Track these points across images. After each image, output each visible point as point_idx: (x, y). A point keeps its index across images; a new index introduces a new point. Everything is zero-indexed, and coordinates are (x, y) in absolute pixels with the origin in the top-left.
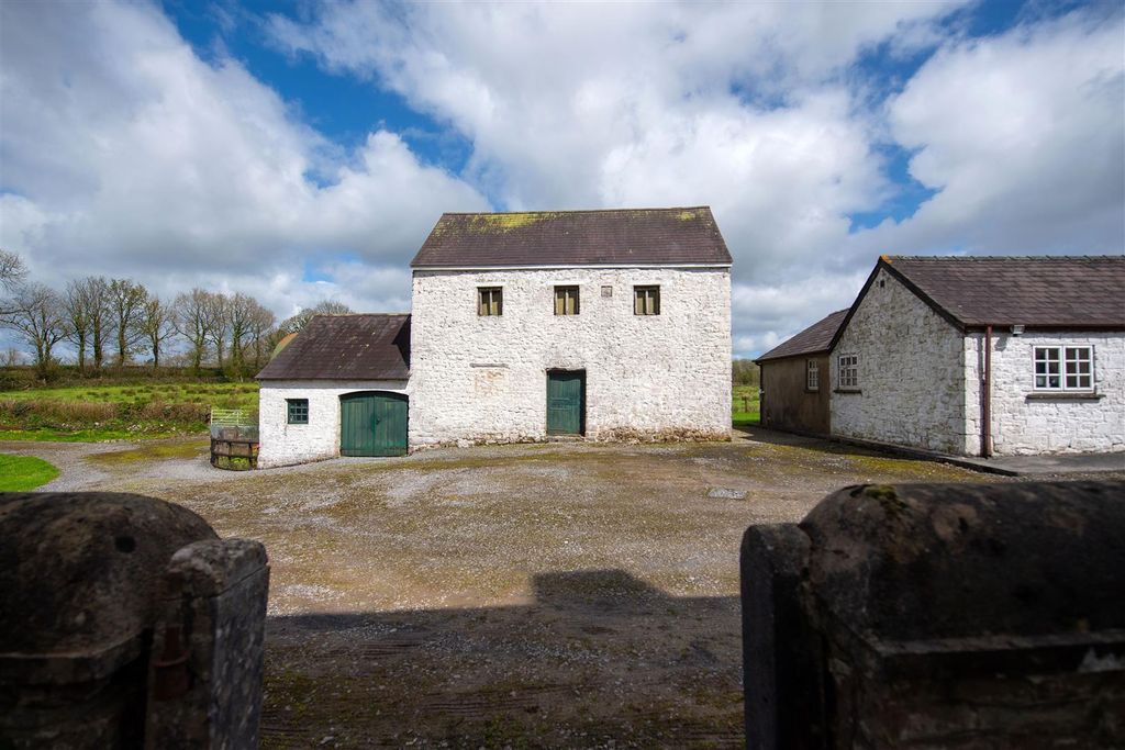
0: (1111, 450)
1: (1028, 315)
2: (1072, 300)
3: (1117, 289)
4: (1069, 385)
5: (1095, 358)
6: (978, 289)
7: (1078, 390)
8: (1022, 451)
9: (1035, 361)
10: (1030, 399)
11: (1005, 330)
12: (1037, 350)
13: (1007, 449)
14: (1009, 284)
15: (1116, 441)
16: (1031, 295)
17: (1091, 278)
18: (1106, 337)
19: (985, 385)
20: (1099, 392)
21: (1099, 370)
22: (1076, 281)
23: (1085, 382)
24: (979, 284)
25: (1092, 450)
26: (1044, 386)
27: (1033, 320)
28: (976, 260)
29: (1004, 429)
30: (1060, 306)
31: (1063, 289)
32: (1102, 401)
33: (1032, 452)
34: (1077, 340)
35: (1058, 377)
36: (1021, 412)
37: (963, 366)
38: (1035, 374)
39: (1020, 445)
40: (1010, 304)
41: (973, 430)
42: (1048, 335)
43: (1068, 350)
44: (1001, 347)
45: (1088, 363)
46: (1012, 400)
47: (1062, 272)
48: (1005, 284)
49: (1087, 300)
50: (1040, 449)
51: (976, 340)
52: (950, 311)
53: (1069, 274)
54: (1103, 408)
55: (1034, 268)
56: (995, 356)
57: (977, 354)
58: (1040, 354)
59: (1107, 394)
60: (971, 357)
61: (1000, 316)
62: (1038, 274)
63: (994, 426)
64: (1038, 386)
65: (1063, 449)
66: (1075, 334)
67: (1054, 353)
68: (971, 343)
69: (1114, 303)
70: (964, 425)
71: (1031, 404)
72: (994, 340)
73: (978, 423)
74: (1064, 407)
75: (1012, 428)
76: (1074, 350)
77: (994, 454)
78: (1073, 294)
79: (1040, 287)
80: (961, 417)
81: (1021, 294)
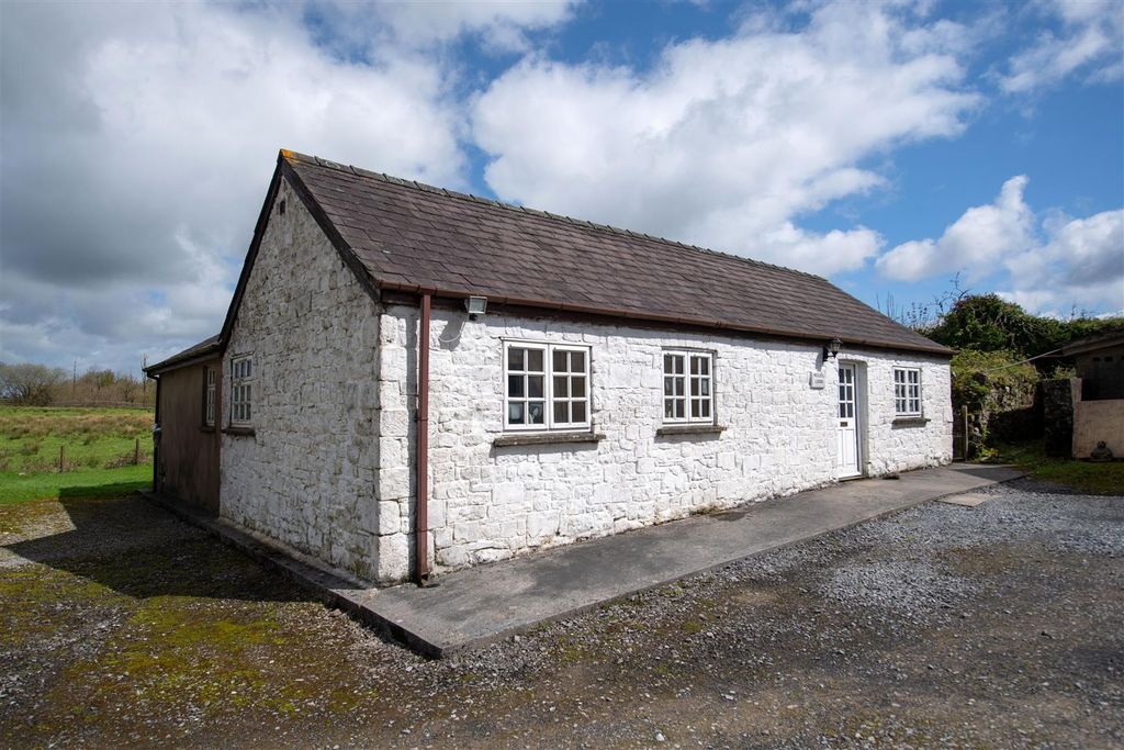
0: (612, 531)
1: (498, 284)
2: (568, 272)
3: (622, 267)
4: (557, 420)
5: (592, 371)
6: (435, 233)
7: (570, 426)
8: (485, 555)
9: (508, 372)
10: (499, 447)
11: (455, 305)
12: (511, 350)
13: (459, 555)
14: (487, 236)
15: (618, 513)
16: (515, 256)
17: (593, 250)
18: (607, 335)
19: (418, 419)
20: (597, 431)
21: (597, 391)
22: (576, 249)
23: (579, 414)
24: (438, 226)
25: (588, 534)
26: (521, 421)
27: (504, 291)
28: (449, 196)
29: (453, 514)
30: (551, 277)
31: (559, 256)
32: (601, 444)
33: (501, 554)
34: (569, 336)
35: (542, 403)
36: (483, 475)
37: (379, 379)
38: (507, 398)
39: (483, 542)
40: (477, 264)
41: (394, 521)
42: (527, 322)
43: (556, 353)
44: (450, 341)
45: (583, 378)
46: (469, 450)
47: (561, 235)
48: (481, 234)
49: (587, 275)
50: (515, 547)
51: (403, 322)
52: (363, 256)
53: (569, 239)
54: (604, 457)
55: (526, 223)
56: (438, 360)
57: (405, 352)
58: (516, 358)
59: (607, 433)
60: (394, 361)
61: (454, 278)
62: (530, 231)
63: (434, 508)
64: (512, 421)
65: (548, 539)
66: (567, 325)
67: (537, 357)
68: (394, 326)
69: (617, 284)
70: (378, 513)
71: (500, 458)
72: (437, 326)
73: (406, 506)
74: (550, 459)
75: (467, 509)
76: (564, 353)
77: (437, 570)
78: (570, 265)
79: (529, 249)
80: (373, 494)
81: (499, 252)
